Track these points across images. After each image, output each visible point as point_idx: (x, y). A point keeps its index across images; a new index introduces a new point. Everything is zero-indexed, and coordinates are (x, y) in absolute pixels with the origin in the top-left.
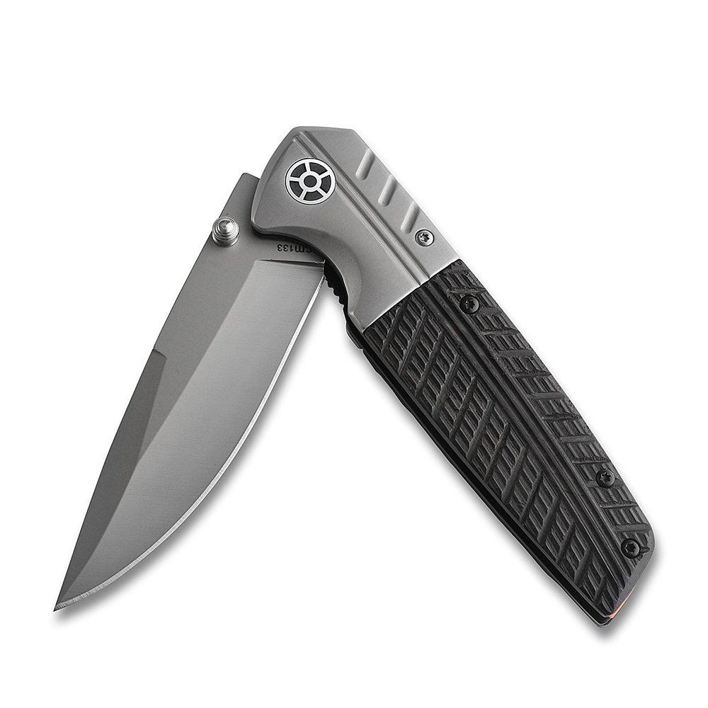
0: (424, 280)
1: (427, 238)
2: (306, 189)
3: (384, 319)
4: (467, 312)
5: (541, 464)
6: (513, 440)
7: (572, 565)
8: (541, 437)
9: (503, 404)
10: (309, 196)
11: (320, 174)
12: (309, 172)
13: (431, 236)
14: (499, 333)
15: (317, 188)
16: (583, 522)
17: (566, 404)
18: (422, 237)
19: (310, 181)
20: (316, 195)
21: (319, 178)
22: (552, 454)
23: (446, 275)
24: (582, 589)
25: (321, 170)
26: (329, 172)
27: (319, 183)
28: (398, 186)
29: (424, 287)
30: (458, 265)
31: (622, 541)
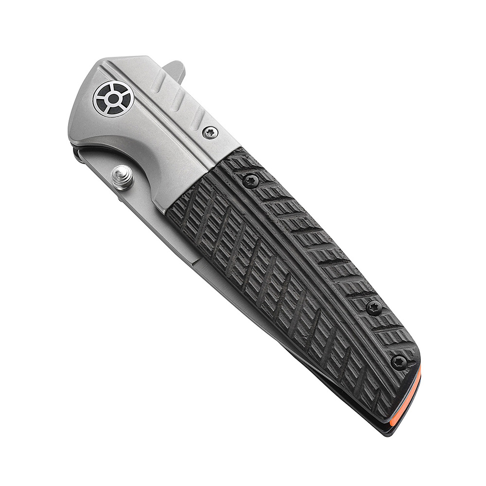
0: (211, 165)
1: (211, 132)
2: (110, 105)
3: (180, 201)
4: (251, 187)
5: (318, 302)
6: (293, 285)
7: (351, 383)
8: (317, 281)
9: (284, 258)
10: (112, 111)
11: (121, 93)
12: (113, 92)
13: (215, 131)
14: (277, 202)
15: (119, 104)
16: (357, 345)
17: (337, 252)
18: (209, 133)
19: (113, 99)
20: (118, 110)
21: (121, 96)
22: (327, 293)
23: (229, 160)
24: (361, 400)
25: (122, 89)
26: (129, 91)
27: (121, 100)
28: (186, 96)
29: (211, 171)
30: (240, 151)
31: (391, 357)
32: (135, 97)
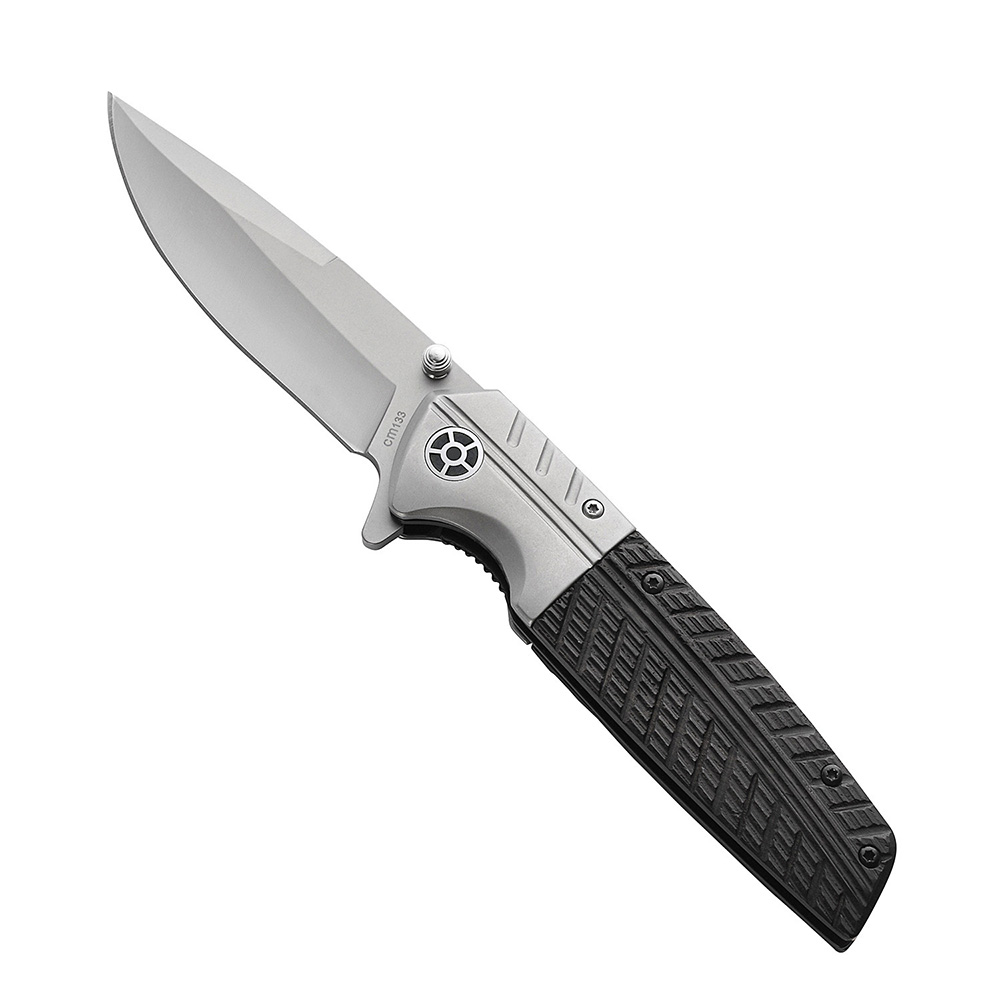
0: (596, 557)
1: (594, 507)
2: (448, 463)
3: (554, 608)
4: (654, 592)
5: (754, 765)
6: (719, 738)
7: (804, 883)
8: (751, 732)
9: (703, 698)
10: (452, 471)
11: (465, 446)
12: (452, 443)
13: (599, 506)
14: (691, 615)
15: (461, 461)
16: (811, 829)
17: (776, 691)
18: (593, 510)
19: (454, 454)
20: (460, 470)
21: (464, 450)
22: (766, 751)
23: (621, 550)
24: (817, 909)
25: (466, 441)
26: (476, 443)
27: (464, 455)
28: (556, 452)
29: (596, 565)
30: (634, 537)
31: (859, 848)
32: (485, 452)
